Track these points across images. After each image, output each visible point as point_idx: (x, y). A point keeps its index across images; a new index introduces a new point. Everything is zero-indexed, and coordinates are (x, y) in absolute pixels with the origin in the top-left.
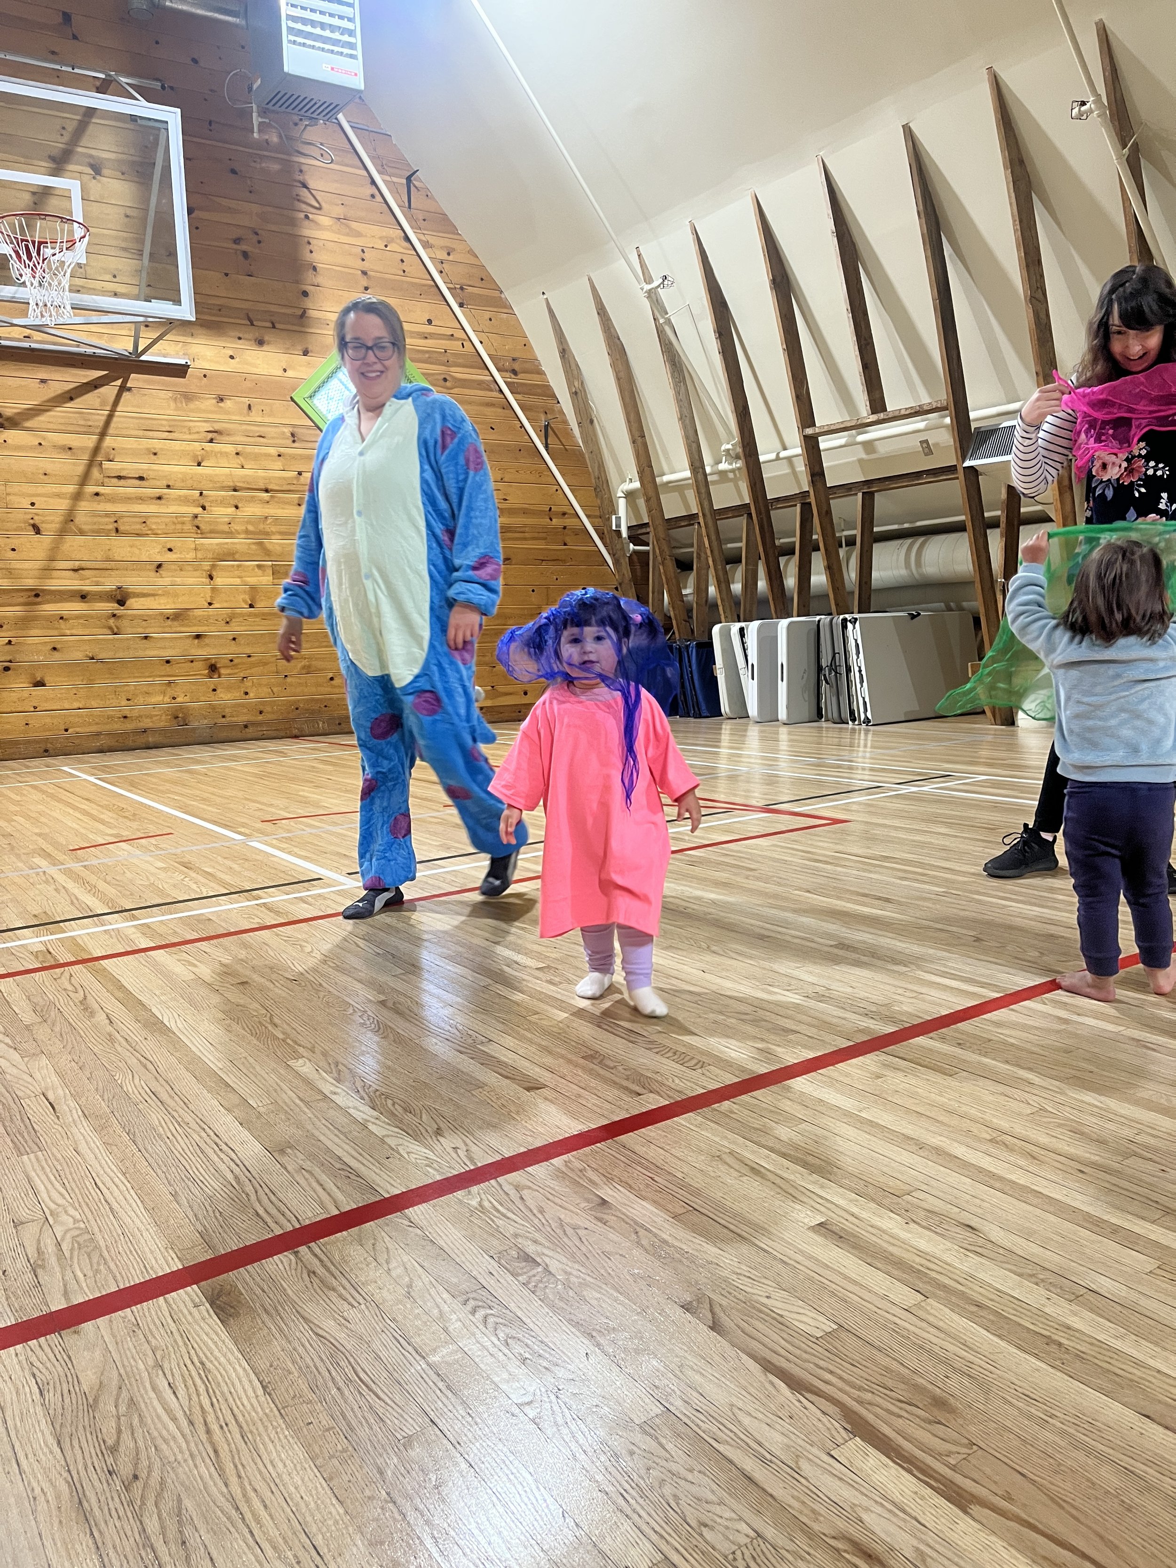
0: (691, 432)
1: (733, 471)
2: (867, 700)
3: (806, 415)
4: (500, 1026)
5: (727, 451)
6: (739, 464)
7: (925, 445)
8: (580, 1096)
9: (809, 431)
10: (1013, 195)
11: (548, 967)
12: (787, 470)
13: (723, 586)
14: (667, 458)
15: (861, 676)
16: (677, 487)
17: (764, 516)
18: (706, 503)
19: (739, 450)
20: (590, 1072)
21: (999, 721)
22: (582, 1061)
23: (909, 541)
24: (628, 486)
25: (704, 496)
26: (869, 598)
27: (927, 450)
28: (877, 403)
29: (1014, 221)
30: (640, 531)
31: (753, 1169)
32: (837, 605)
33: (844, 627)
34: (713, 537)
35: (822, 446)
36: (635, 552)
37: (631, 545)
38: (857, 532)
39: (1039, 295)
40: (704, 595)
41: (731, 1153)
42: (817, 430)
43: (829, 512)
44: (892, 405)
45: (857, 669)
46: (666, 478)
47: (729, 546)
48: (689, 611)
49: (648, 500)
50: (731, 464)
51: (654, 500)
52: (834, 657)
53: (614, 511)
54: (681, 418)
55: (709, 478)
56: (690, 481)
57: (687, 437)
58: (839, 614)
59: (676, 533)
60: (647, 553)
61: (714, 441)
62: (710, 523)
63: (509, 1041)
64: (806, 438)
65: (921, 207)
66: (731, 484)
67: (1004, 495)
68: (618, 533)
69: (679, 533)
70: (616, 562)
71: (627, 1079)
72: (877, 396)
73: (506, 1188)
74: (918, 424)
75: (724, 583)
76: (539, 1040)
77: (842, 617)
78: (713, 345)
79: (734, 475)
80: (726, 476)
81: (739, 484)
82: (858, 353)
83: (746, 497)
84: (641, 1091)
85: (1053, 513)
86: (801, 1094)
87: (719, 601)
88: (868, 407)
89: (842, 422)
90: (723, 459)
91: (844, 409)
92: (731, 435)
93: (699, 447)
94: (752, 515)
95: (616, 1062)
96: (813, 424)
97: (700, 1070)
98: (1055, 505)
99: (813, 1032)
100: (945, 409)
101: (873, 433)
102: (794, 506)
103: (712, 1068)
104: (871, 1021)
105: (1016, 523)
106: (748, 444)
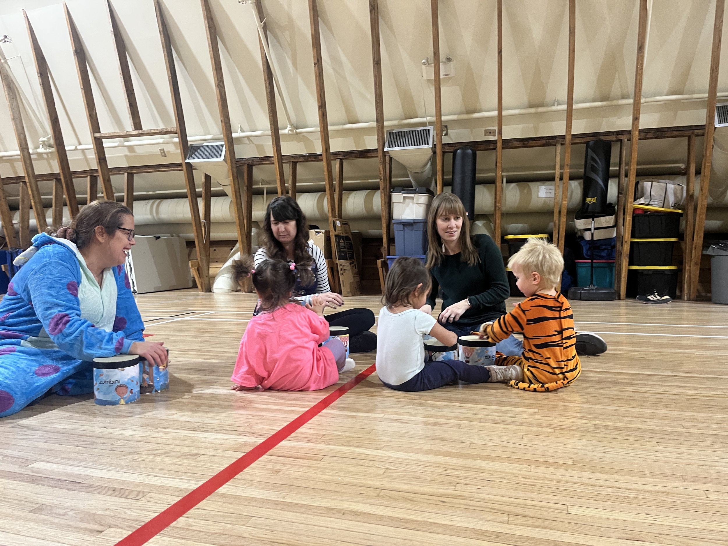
0: (20, 128)
1: (47, 153)
2: (134, 281)
3: (95, 127)
5: (44, 142)
6: (53, 150)
7: (162, 152)
9: (97, 135)
10: (208, 33)
12: (82, 157)
13: (41, 218)
15: (131, 268)
16: (9, 160)
18: (30, 170)
19: (52, 141)
21: (204, 290)
22: (30, 515)
23: (151, 201)
25: (28, 165)
27: (163, 154)
28: (138, 125)
29: (209, 46)
34: (34, 189)
35: (105, 145)
38: (125, 194)
39: (221, 84)
40: (27, 224)
42: (103, 135)
43: (109, 180)
44: (146, 126)
45: (128, 264)
47: (42, 197)
48: (17, 233)
50: (45, 149)
54: (14, 119)
55: (32, 156)
56: (19, 157)
57: (18, 131)
59: (7, 187)
61: (35, 135)
62: (33, 181)
64: (95, 138)
65: (161, 29)
66: (45, 161)
67: (203, 180)
69: (9, 188)
71: (82, 521)
72: (137, 121)
74: (158, 139)
75: (42, 217)
78: (36, 80)
79: (48, 156)
80: (42, 156)
81: (51, 161)
82: (126, 97)
83: (57, 169)
84: (100, 528)
85: (229, 190)
86: (235, 497)
87: (39, 227)
88: (133, 127)
89: (118, 132)
90: (41, 146)
91: (116, 127)
92: (46, 133)
93: (25, 137)
94: (60, 179)
95: (65, 509)
96: (100, 132)
97: (143, 499)
98: (230, 187)
99: (213, 452)
100: (175, 133)
101: (134, 142)
102: (87, 177)
103: (153, 495)
104: (245, 437)
105: (209, 195)
106: (58, 138)
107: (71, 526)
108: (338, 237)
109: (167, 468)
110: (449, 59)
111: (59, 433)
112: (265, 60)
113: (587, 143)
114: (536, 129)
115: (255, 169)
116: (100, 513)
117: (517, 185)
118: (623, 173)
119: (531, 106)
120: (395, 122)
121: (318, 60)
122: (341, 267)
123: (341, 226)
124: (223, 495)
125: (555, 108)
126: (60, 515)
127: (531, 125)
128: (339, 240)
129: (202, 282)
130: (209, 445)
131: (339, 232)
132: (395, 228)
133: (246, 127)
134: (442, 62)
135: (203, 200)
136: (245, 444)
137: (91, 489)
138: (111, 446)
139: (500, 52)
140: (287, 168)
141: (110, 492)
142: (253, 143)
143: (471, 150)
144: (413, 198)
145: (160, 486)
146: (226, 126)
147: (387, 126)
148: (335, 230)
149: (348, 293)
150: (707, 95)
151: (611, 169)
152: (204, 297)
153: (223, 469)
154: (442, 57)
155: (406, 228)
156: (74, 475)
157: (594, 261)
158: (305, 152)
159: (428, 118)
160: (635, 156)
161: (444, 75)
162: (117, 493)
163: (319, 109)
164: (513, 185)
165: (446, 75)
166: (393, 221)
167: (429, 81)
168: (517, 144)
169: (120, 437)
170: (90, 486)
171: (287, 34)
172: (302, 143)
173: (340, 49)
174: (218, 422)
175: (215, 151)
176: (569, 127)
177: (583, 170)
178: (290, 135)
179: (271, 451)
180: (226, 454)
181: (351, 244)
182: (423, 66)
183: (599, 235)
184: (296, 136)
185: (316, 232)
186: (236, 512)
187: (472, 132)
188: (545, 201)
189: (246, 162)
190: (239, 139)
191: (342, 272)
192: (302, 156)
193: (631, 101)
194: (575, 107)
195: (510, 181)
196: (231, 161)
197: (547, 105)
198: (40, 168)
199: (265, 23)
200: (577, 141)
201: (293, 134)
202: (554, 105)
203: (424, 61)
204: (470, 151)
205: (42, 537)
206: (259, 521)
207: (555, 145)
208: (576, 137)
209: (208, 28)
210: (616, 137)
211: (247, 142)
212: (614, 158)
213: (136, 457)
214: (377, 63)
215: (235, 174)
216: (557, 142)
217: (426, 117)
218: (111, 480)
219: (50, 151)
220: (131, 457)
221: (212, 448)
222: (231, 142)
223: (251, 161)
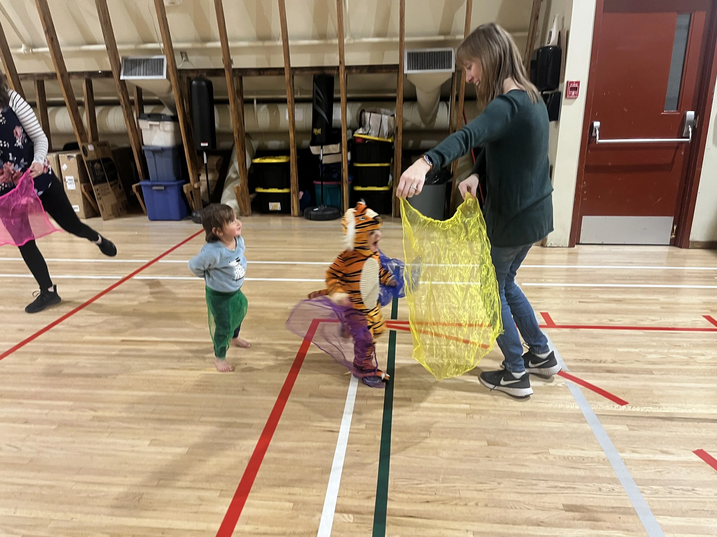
117: (268, 107)
119: (260, 39)
120: (132, 47)
122: (98, 192)
123: (94, 149)
125: (279, 43)
127: (263, 56)
128: (93, 164)
131: (92, 156)
132: (147, 154)
140: (28, 84)
144: (159, 126)
147: (122, 51)
148: (86, 155)
150: (398, 40)
155: (156, 155)
157: (323, 183)
163: (46, 34)
164: (264, 107)
166: (144, 148)
176: (288, 62)
178: (26, 54)
181: (111, 165)
183: (325, 160)
184: (32, 56)
185: (69, 157)
187: (211, 59)
191: (99, 196)
195: (260, 102)
201: (29, 54)
204: (204, 83)
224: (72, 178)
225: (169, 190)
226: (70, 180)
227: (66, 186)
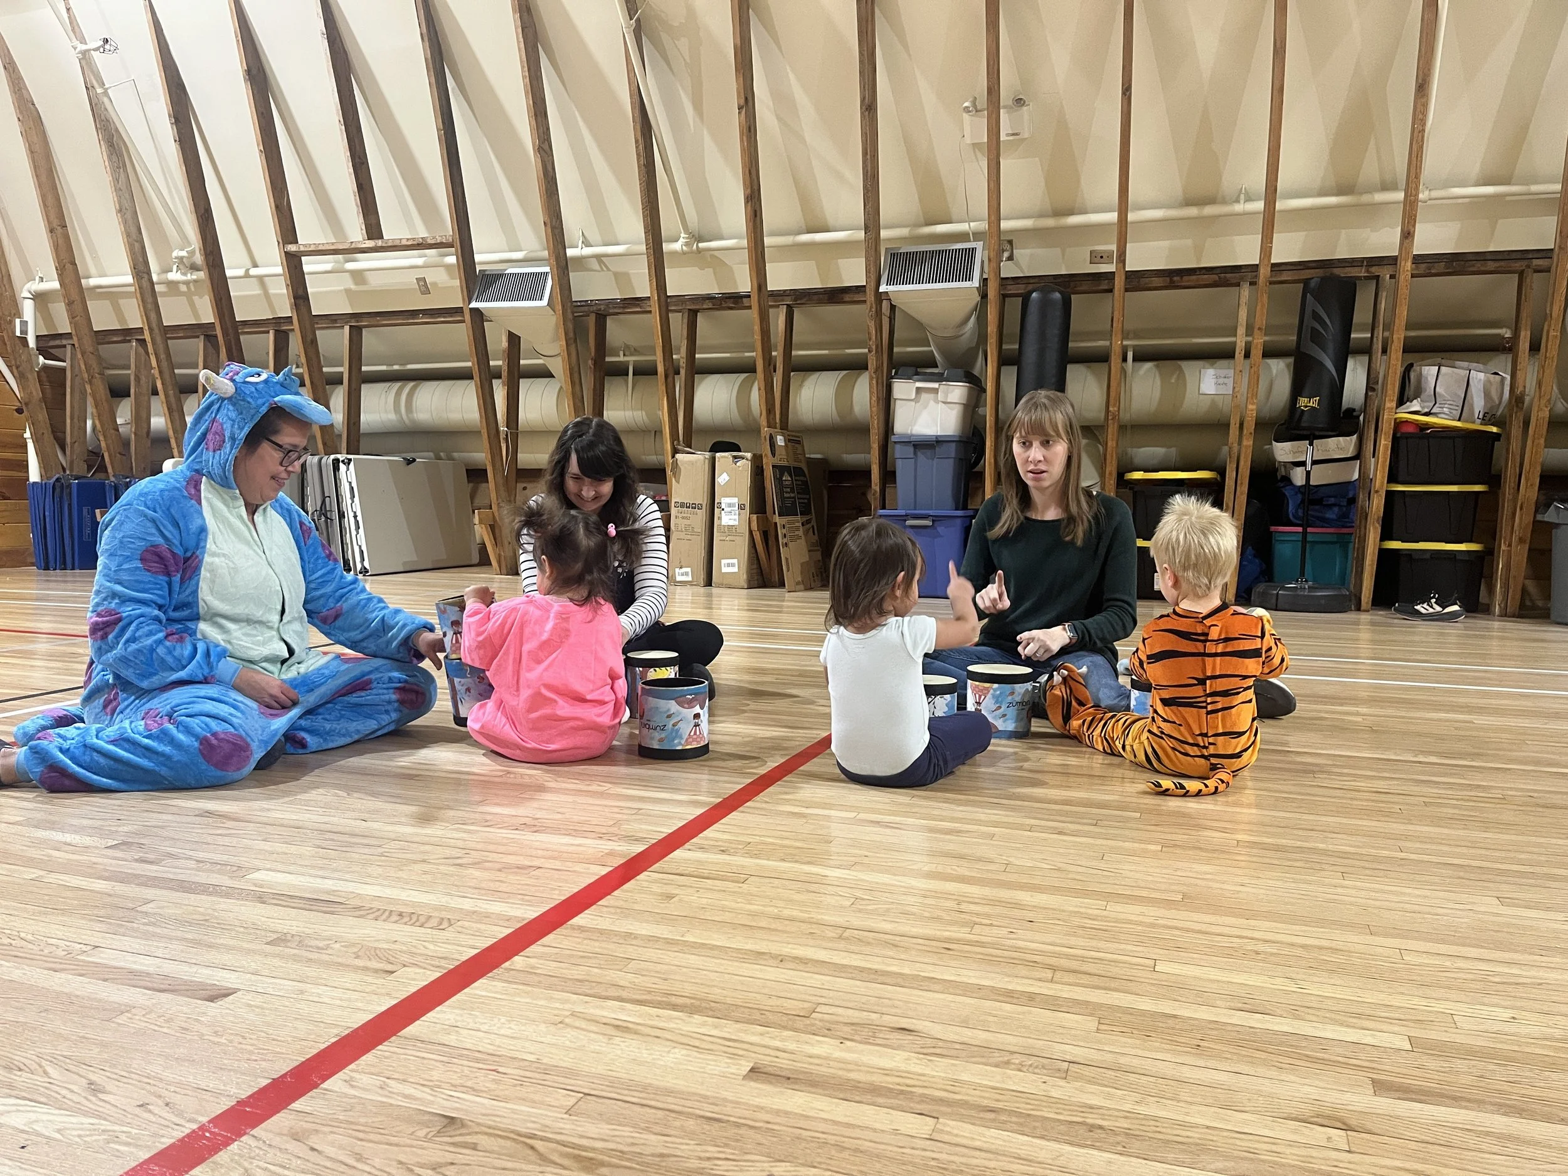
0: (133, 230)
1: (187, 283)
2: (364, 548)
3: (287, 230)
4: (98, 926)
5: (181, 259)
6: (201, 275)
7: (422, 283)
8: (302, 992)
9: (292, 248)
10: (522, 40)
11: (124, 843)
12: (258, 291)
13: (176, 415)
14: (96, 258)
15: (357, 522)
16: (111, 295)
17: (232, 336)
18: (153, 316)
19: (199, 259)
20: (296, 959)
21: (504, 571)
22: (269, 949)
23: (398, 385)
24: (37, 286)
25: (149, 306)
26: (358, 441)
27: (423, 289)
28: (373, 229)
29: (523, 67)
30: (52, 343)
31: (617, 1027)
32: (324, 444)
33: (336, 468)
34: (163, 356)
35: (306, 268)
36: (45, 368)
37: (41, 358)
38: (344, 369)
39: (546, 147)
40: (145, 426)
41: (573, 1014)
42: (302, 249)
43: (314, 341)
44: (390, 233)
45: (351, 515)
46: (93, 282)
47: (176, 371)
48: (126, 444)
49: (70, 304)
50: (184, 274)
51: (78, 307)
52: (323, 502)
53: (19, 314)
54: (120, 211)
55: (157, 288)
56: (132, 289)
57: (128, 235)
58: (328, 454)
59: (106, 350)
60: (63, 370)
61: (164, 245)
62: (159, 339)
63: (128, 942)
64: (288, 254)
65: (425, 31)
66: (185, 299)
67: (505, 344)
68: (24, 341)
70: (21, 378)
71: (357, 957)
72: (374, 222)
73: (277, 1141)
74: (415, 259)
75: (176, 413)
76: (179, 934)
77: (332, 457)
78: (167, 131)
79: (189, 288)
80: (178, 289)
81: (196, 298)
82: (351, 170)
83: (208, 316)
84: (390, 967)
85: (557, 366)
86: (601, 932)
87: (171, 433)
88: (364, 231)
89: (333, 244)
90: (175, 268)
91: (329, 231)
92: (185, 241)
93: (143, 248)
94: (216, 336)
95: (324, 940)
96: (295, 241)
97: (450, 929)
98: (559, 359)
99: (557, 864)
100: (450, 245)
101: (364, 262)
102: (268, 332)
103: (466, 924)
104: (610, 843)
105: (516, 375)
106: (212, 252)
107: (340, 964)
108: (779, 469)
109: (483, 885)
110: (1019, 102)
111: (282, 825)
112: (637, 98)
113: (1306, 282)
114: (1199, 251)
115: (610, 323)
116: (385, 946)
117: (1157, 366)
118: (1378, 346)
119: (1188, 203)
120: (904, 232)
121: (746, 99)
122: (784, 531)
123: (786, 445)
124: (581, 929)
125: (1239, 208)
126: (318, 948)
127: (1189, 242)
128: (782, 475)
129: (500, 556)
130: (550, 853)
131: (782, 459)
132: (898, 451)
133: (594, 235)
134: (1005, 107)
135: (504, 385)
136: (611, 854)
137: (362, 913)
138: (380, 850)
139: (1127, 90)
140: (678, 322)
141: (395, 918)
142: (608, 269)
143: (1060, 292)
144: (936, 391)
145: (474, 912)
146: (554, 235)
147: (889, 240)
148: (774, 455)
149: (798, 583)
150: (1558, 187)
151: (1353, 336)
152: (503, 585)
153: (576, 890)
154: (1006, 95)
155: (919, 454)
156: (328, 892)
157: (1309, 530)
158: (714, 289)
159: (972, 224)
160: (1402, 313)
161: (1008, 135)
162: (406, 919)
163: (746, 202)
164: (1148, 365)
165: (1013, 134)
166: (893, 439)
167: (975, 146)
168: (1157, 281)
169: (393, 836)
170: (359, 908)
171: (683, 44)
172: (711, 270)
173: (791, 76)
174: (559, 816)
175: (529, 286)
176: (1266, 249)
177: (1295, 338)
178: (684, 253)
179: (657, 865)
180: (579, 868)
181: (805, 483)
182: (965, 116)
183: (1321, 476)
184: (697, 258)
185: (735, 457)
186: (605, 952)
187: (1063, 255)
188: (1213, 402)
189: (591, 309)
190: (580, 261)
191: (785, 541)
192: (709, 298)
193: (1400, 196)
194: (1279, 206)
195: (1141, 357)
196: (563, 306)
197: (1224, 202)
198: (174, 313)
199: (638, 21)
200: (1285, 276)
201: (692, 252)
202: (1237, 201)
203: (966, 104)
204: (1057, 295)
205: (298, 978)
206: (643, 965)
207: (1238, 285)
208: (1283, 268)
209: (520, 30)
210: (1368, 271)
211: (596, 266)
212: (1361, 313)
213: (426, 867)
214: (869, 108)
215: (571, 335)
216: (1242, 279)
217: (969, 222)
218: (390, 900)
219: (194, 277)
220: (418, 867)
221: (555, 858)
222: (563, 265)
223: (602, 307)
224: (735, 500)
225: (941, 529)
226: (730, 505)
227: (720, 518)
